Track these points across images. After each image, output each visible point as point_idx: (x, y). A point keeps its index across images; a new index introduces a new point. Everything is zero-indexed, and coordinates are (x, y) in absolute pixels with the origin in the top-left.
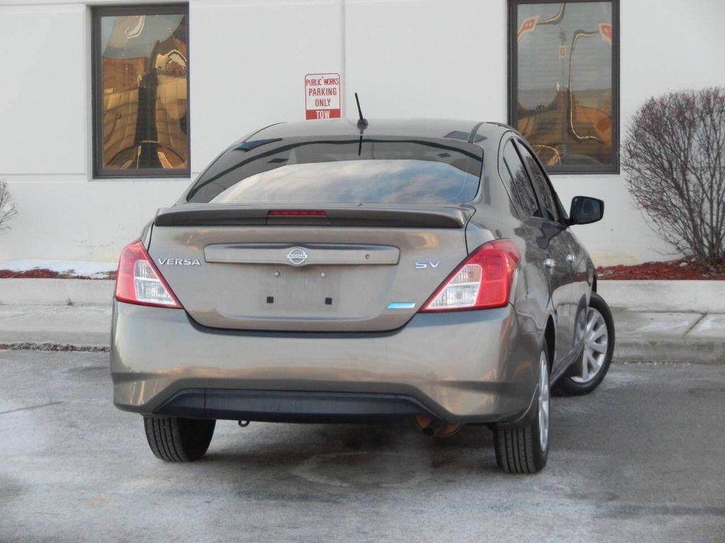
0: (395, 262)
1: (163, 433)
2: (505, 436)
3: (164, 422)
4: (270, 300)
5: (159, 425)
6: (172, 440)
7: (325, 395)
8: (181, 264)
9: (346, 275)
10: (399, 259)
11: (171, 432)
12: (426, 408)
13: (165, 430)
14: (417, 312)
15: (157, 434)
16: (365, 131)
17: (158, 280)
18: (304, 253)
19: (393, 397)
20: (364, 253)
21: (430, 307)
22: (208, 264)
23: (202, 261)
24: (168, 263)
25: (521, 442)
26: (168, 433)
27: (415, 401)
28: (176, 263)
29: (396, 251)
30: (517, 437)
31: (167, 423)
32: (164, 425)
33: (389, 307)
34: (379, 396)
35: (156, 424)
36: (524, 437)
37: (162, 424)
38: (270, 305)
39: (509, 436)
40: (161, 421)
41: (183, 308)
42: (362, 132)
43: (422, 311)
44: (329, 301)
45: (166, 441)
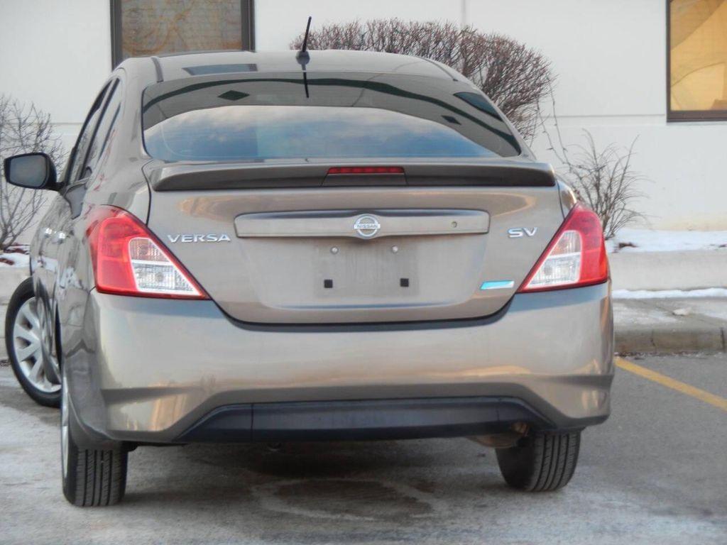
0: (486, 231)
1: (98, 470)
2: (545, 444)
3: (102, 456)
4: (328, 284)
5: (95, 459)
6: (110, 478)
7: (411, 402)
8: (203, 240)
9: (424, 248)
10: (489, 228)
11: (111, 467)
12: (534, 412)
13: (102, 465)
14: (516, 293)
15: (90, 471)
16: (307, 66)
17: (170, 263)
18: (376, 222)
19: (496, 400)
20: (450, 219)
21: (530, 286)
22: (241, 241)
23: (234, 235)
24: (183, 240)
25: (563, 450)
26: (106, 469)
27: (522, 403)
28: (196, 240)
29: (484, 216)
30: (560, 443)
31: (106, 457)
32: (102, 459)
33: (484, 288)
34: (479, 400)
35: (91, 459)
36: (567, 444)
37: (99, 457)
38: (329, 290)
39: (549, 444)
40: (99, 454)
41: (211, 299)
42: (304, 68)
43: (521, 291)
44: (405, 283)
45: (101, 479)
